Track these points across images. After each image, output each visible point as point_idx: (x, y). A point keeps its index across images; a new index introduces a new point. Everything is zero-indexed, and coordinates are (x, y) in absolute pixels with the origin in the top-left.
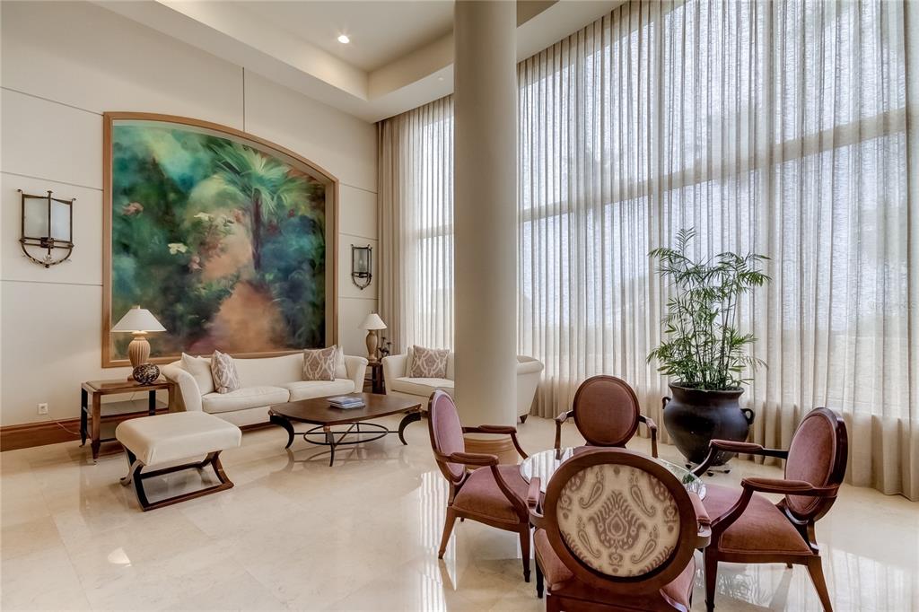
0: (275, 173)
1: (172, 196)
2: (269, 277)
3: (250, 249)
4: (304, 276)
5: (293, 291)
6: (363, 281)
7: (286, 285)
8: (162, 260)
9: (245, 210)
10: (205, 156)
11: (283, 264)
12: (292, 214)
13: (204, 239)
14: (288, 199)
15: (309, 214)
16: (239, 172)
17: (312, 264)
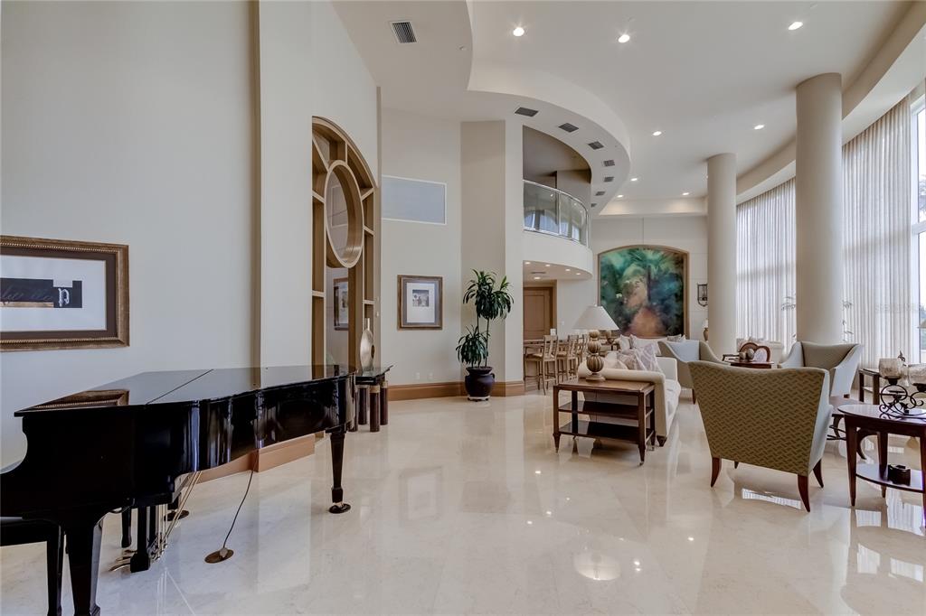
0: (657, 256)
1: (617, 276)
2: (655, 304)
3: (646, 292)
4: (672, 302)
5: (666, 310)
6: (704, 302)
7: (663, 307)
8: (614, 301)
9: (644, 275)
10: (629, 257)
11: (661, 297)
12: (665, 273)
13: (628, 291)
14: (663, 267)
15: (675, 272)
16: (642, 261)
17: (676, 295)
